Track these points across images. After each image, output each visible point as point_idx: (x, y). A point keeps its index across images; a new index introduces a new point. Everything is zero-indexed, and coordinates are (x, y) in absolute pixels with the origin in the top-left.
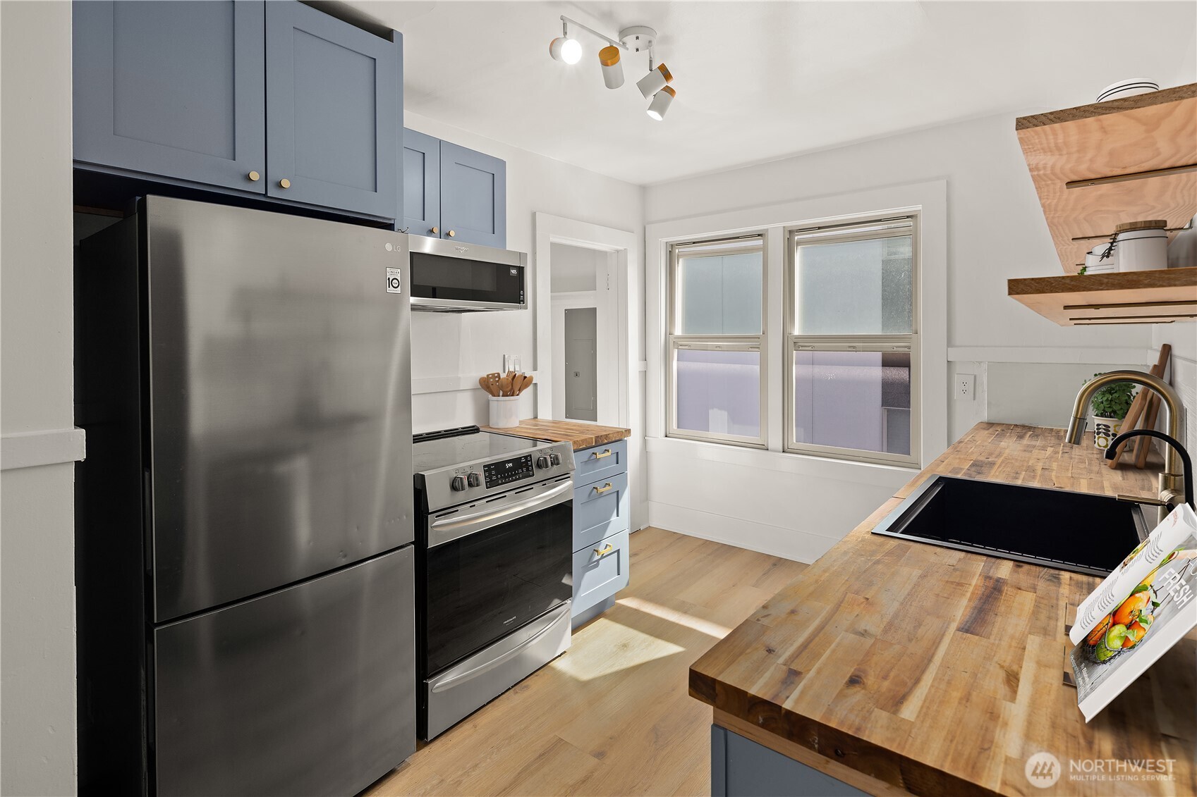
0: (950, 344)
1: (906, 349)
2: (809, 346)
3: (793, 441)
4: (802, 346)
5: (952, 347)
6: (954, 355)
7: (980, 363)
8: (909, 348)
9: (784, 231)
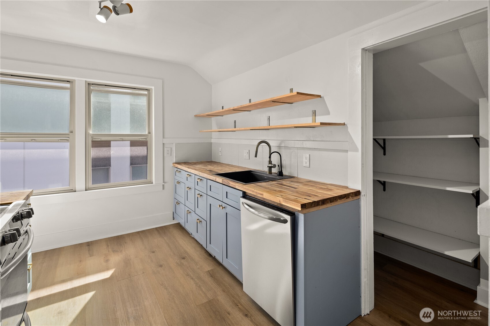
0: (163, 137)
1: (145, 140)
2: (99, 139)
3: (90, 185)
4: (94, 139)
5: (165, 138)
6: (165, 141)
7: (173, 143)
8: (146, 139)
9: (86, 83)
